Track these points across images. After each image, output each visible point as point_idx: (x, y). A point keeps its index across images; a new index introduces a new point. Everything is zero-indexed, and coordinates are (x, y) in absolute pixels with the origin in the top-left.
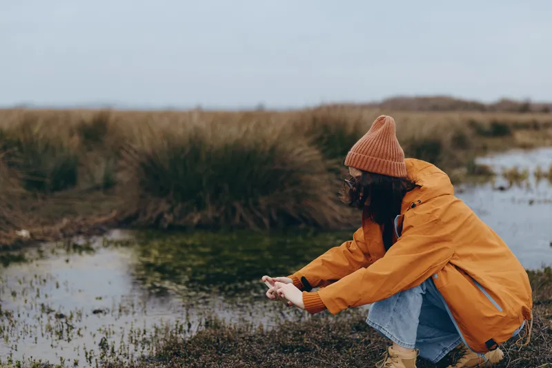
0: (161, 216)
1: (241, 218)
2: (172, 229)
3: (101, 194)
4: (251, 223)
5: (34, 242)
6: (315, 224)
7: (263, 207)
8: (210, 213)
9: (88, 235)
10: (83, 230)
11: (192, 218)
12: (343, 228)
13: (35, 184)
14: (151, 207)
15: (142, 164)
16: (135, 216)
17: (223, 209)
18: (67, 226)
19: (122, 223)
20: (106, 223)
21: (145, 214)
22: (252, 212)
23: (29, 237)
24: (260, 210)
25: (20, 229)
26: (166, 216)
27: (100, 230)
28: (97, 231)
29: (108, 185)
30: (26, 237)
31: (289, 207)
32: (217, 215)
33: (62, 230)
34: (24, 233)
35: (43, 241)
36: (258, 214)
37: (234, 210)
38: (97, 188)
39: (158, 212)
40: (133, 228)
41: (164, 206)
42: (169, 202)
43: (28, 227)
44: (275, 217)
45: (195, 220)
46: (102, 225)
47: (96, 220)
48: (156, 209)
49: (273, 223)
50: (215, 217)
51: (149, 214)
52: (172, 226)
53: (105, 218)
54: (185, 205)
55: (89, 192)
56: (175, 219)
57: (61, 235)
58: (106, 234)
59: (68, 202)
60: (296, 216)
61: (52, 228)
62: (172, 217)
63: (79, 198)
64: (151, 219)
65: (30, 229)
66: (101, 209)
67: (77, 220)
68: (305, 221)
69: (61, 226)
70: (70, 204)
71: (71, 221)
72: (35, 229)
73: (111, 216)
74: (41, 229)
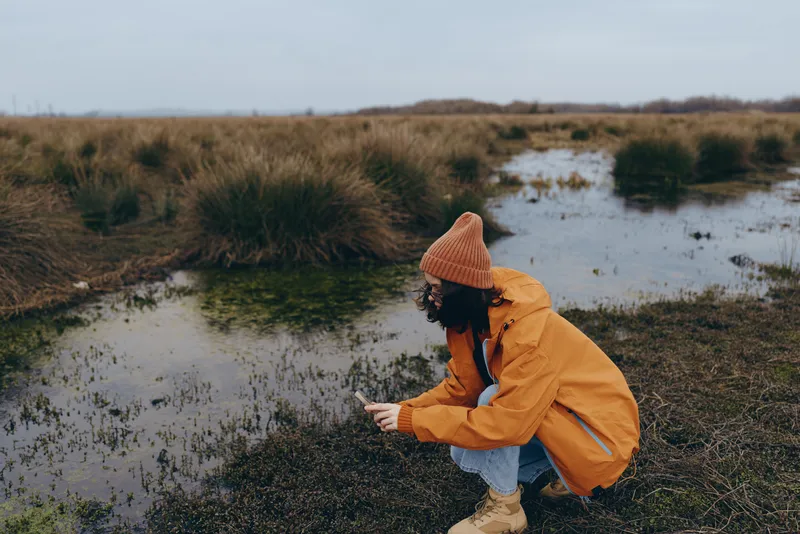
0: (224, 253)
1: (302, 253)
2: (235, 269)
3: (164, 227)
4: (313, 258)
5: (92, 296)
6: (374, 256)
7: (323, 242)
8: (272, 249)
9: (151, 281)
10: (144, 276)
11: (254, 255)
12: (400, 258)
13: (96, 222)
14: (213, 245)
15: (201, 205)
16: (199, 255)
17: (284, 245)
18: (128, 271)
19: (183, 264)
20: (168, 264)
21: (207, 253)
22: (312, 248)
23: (88, 287)
24: (320, 246)
25: (77, 281)
26: (228, 255)
27: (162, 274)
28: (159, 276)
29: (170, 215)
30: (85, 290)
31: (349, 241)
32: (279, 252)
33: (122, 277)
34: (82, 285)
35: (102, 292)
36: (318, 249)
37: (294, 247)
38: (160, 220)
39: (220, 251)
40: (195, 269)
41: (226, 245)
42: (230, 240)
43: (87, 276)
45: (258, 258)
46: (164, 266)
47: (158, 260)
48: (218, 248)
49: (334, 258)
50: (276, 254)
51: (211, 254)
52: (235, 266)
53: (167, 258)
54: (247, 243)
55: (151, 224)
56: (237, 258)
57: (122, 283)
58: (168, 279)
59: (130, 237)
60: (355, 249)
61: (113, 274)
62: (234, 256)
63: (141, 233)
64: (213, 258)
65: (88, 279)
66: (163, 246)
67: (139, 262)
68: (364, 253)
69: (122, 271)
70: (132, 240)
71: (133, 264)
72: (94, 279)
73: (173, 255)
74: (100, 278)
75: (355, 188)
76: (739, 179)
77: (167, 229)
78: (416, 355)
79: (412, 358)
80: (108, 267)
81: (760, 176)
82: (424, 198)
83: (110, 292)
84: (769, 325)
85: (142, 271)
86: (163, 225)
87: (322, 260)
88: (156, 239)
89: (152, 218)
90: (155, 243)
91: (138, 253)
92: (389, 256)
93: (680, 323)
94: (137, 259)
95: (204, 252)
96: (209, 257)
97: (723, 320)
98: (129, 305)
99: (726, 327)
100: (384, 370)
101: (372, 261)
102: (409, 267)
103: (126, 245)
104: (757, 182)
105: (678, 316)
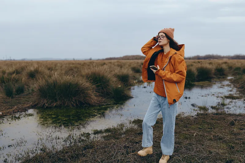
1: (67, 103)
4: (71, 105)
6: (89, 104)
9: (21, 112)
11: (54, 104)
12: (97, 105)
17: (62, 101)
18: (16, 109)
19: (32, 107)
22: (70, 102)
23: (2, 114)
24: (73, 101)
26: (46, 104)
27: (25, 110)
31: (82, 100)
35: (6, 115)
36: (72, 103)
39: (44, 103)
40: (36, 108)
41: (45, 101)
42: (47, 100)
44: (77, 103)
45: (54, 105)
47: (26, 106)
48: (43, 102)
49: (77, 105)
52: (47, 107)
53: (28, 105)
55: (27, 95)
56: (48, 105)
57: (13, 112)
58: (27, 111)
59: (19, 99)
60: (84, 102)
61: (10, 110)
63: (24, 98)
65: (2, 111)
68: (86, 103)
69: (14, 109)
71: (17, 107)
72: (4, 111)
73: (30, 104)
74: (6, 111)
75: (84, 85)
76: (208, 81)
80: (10, 108)
82: (108, 87)
83: (8, 115)
85: (20, 109)
87: (73, 106)
88: (27, 99)
89: (28, 93)
90: (27, 100)
91: (20, 104)
92: (94, 104)
95: (39, 103)
96: (40, 105)
101: (88, 106)
103: (18, 101)
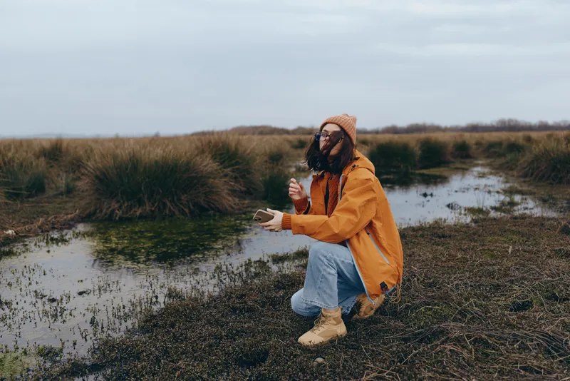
0: (113, 211)
1: (170, 209)
2: (122, 220)
3: (65, 198)
4: (177, 213)
5: (18, 238)
6: (219, 211)
7: (184, 202)
8: (148, 207)
9: (61, 229)
10: (55, 226)
11: (135, 211)
12: (237, 212)
13: (15, 195)
14: (105, 205)
15: (97, 177)
16: (94, 213)
17: (156, 204)
18: (43, 224)
19: (84, 219)
20: (72, 219)
21: (101, 211)
22: (177, 206)
23: (15, 234)
24: (182, 204)
25: (7, 229)
26: (117, 211)
27: (69, 225)
28: (67, 226)
29: (69, 191)
30: (13, 235)
31: (202, 201)
32: (153, 209)
33: (39, 227)
34: (10, 232)
35: (26, 237)
36: (181, 206)
37: (165, 205)
38: (61, 194)
39: (111, 209)
40: (92, 222)
41: (115, 205)
42: (118, 202)
43: (12, 227)
44: (192, 207)
45: (138, 214)
46: (69, 220)
47: (64, 217)
48: (110, 207)
49: (191, 212)
50: (151, 210)
51: (104, 211)
53: (71, 216)
54: (130, 204)
56: (123, 213)
57: (40, 231)
58: (74, 228)
59: (40, 205)
60: (206, 206)
61: (32, 226)
62: (121, 212)
63: (48, 202)
64: (106, 214)
65: (14, 228)
66: (66, 209)
67: (50, 219)
68: (213, 209)
69: (39, 224)
70: (42, 207)
71: (46, 220)
72: (19, 229)
73: (76, 213)
74: (23, 228)
75: (205, 166)
77: (67, 199)
78: (258, 259)
79: (255, 262)
81: (458, 165)
83: (31, 237)
84: (474, 234)
85: (53, 224)
86: (64, 197)
89: (55, 193)
90: (60, 208)
91: (48, 214)
92: (229, 210)
93: (422, 236)
94: (48, 217)
95: (98, 211)
96: (103, 214)
97: (448, 233)
98: (47, 243)
99: (450, 236)
100: (238, 268)
101: (217, 214)
102: (243, 216)
104: (457, 169)
105: (421, 232)
